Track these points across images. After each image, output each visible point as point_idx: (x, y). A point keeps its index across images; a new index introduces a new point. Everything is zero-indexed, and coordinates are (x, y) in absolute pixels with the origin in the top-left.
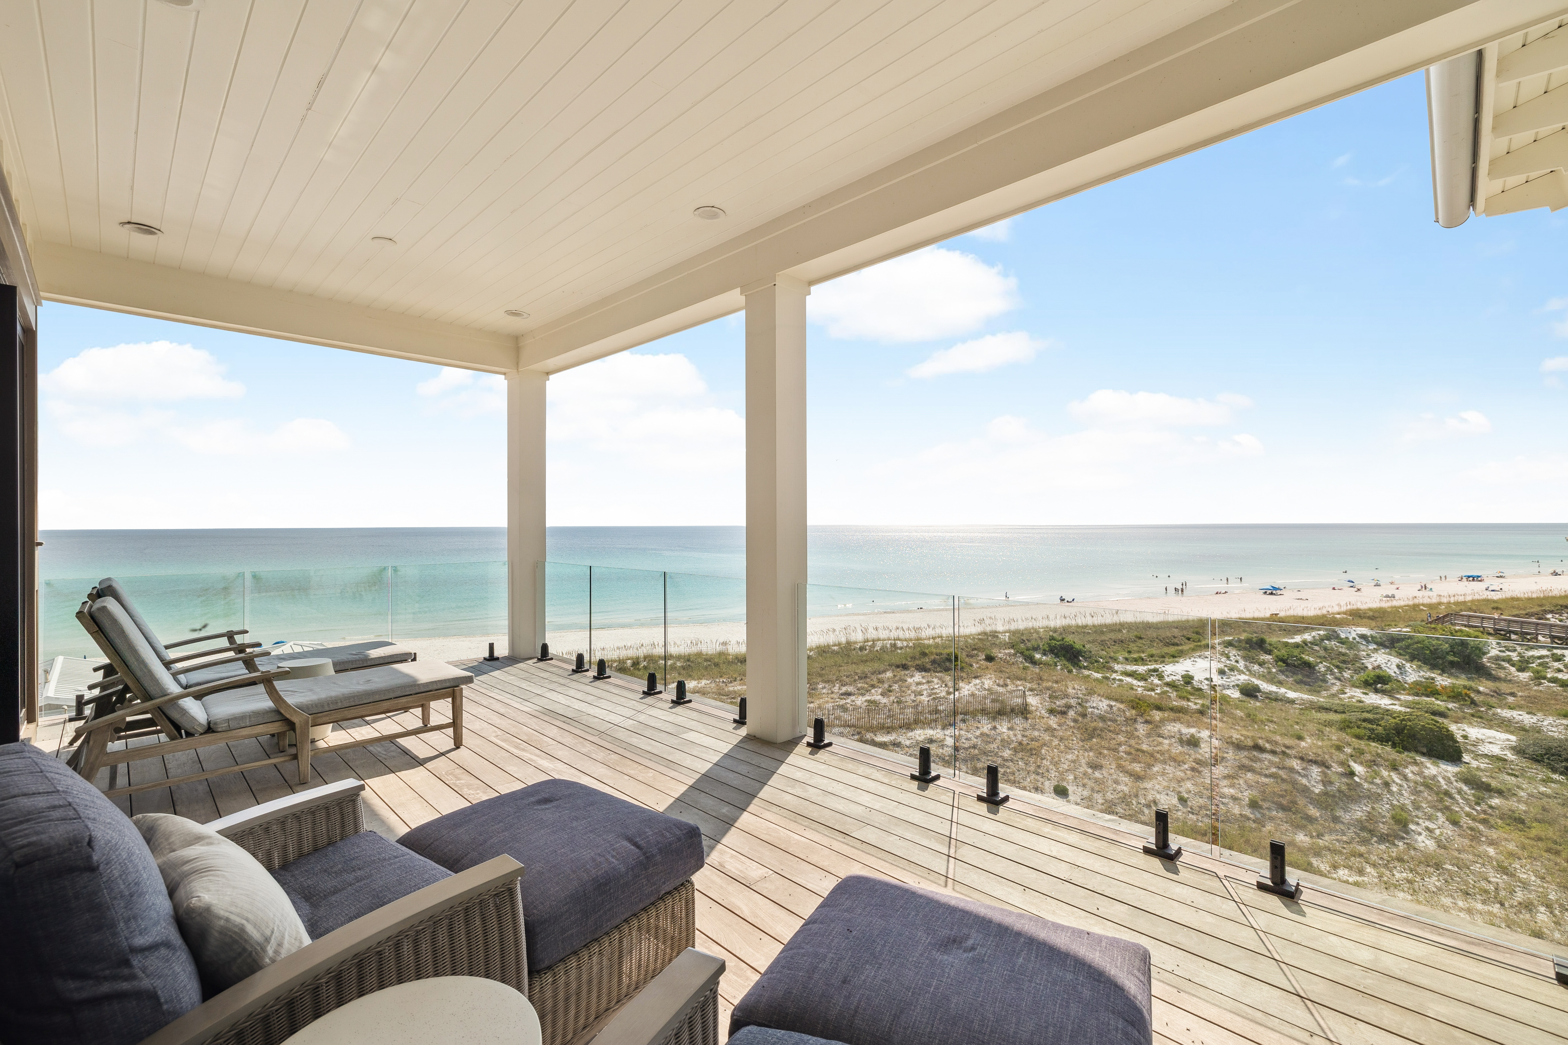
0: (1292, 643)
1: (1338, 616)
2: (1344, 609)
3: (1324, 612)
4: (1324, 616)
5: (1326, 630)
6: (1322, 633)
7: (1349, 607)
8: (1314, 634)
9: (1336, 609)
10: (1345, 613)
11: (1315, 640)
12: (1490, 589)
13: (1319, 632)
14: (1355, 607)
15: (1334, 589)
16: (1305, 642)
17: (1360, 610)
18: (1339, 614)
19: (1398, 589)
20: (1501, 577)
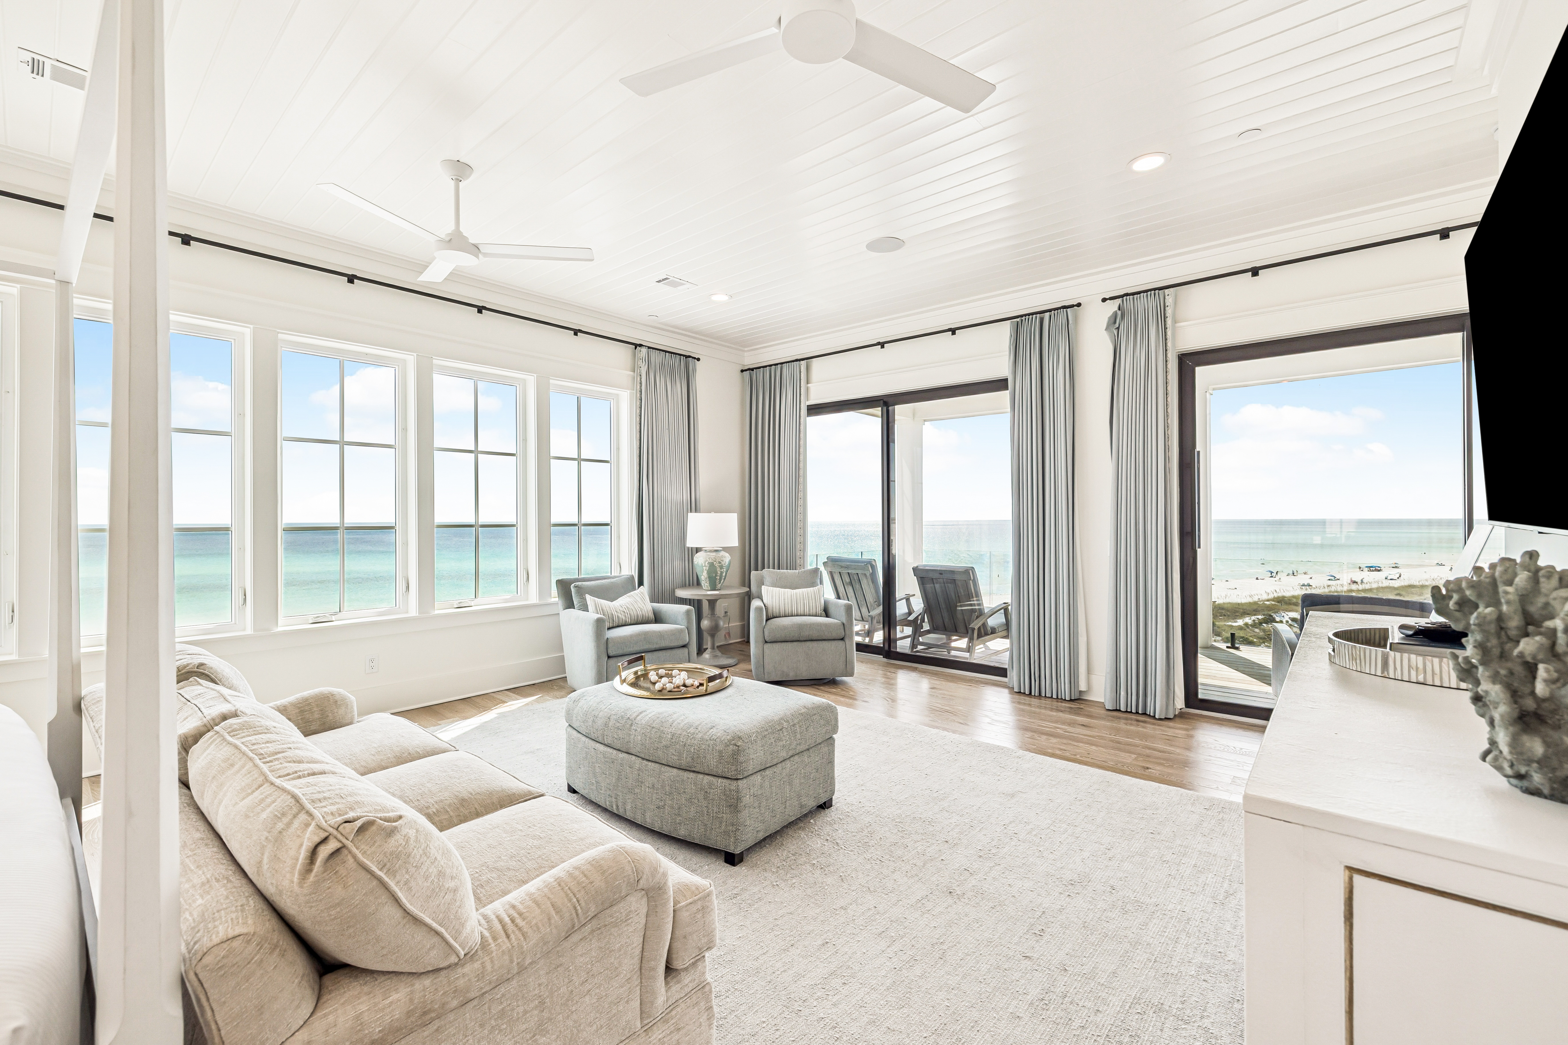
0: (1236, 626)
1: (1268, 603)
2: (1271, 596)
3: (1256, 599)
4: (1255, 603)
5: (1264, 615)
6: (1260, 617)
7: (1276, 595)
8: (1253, 618)
9: (1265, 597)
10: (1273, 600)
11: (1255, 623)
12: (1389, 578)
13: (1258, 617)
14: (1280, 595)
15: (1257, 579)
16: (1246, 624)
17: (1286, 597)
18: (1268, 601)
19: (1311, 578)
20: (1396, 567)
